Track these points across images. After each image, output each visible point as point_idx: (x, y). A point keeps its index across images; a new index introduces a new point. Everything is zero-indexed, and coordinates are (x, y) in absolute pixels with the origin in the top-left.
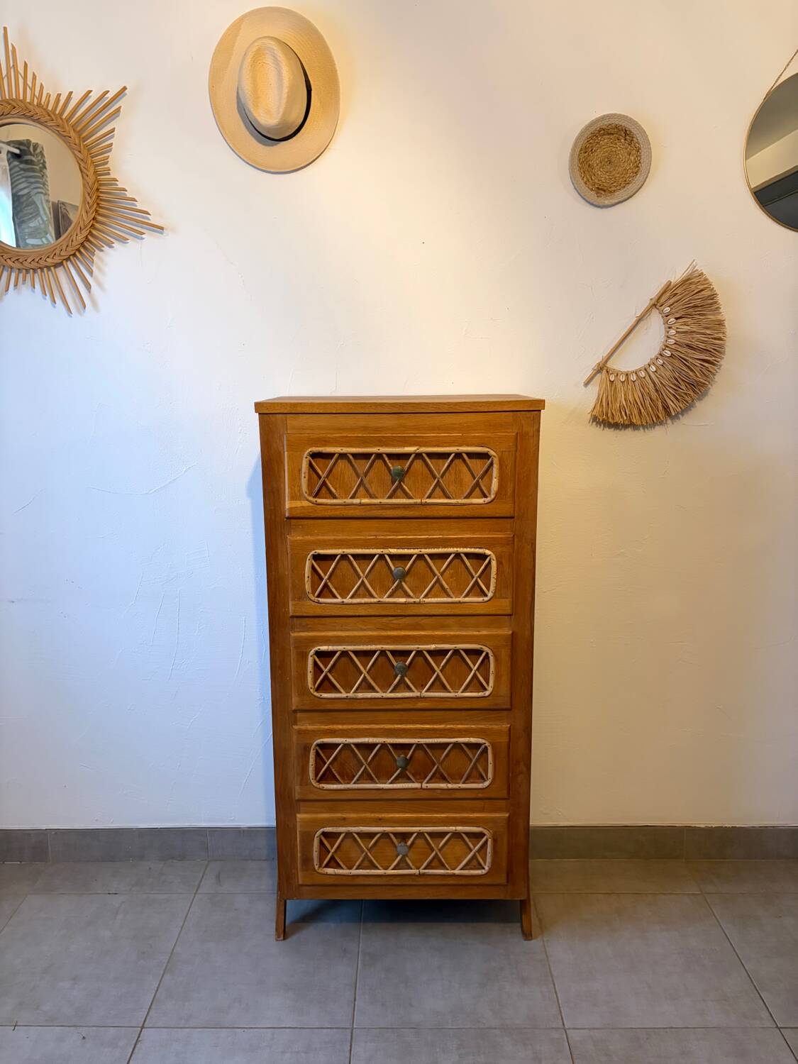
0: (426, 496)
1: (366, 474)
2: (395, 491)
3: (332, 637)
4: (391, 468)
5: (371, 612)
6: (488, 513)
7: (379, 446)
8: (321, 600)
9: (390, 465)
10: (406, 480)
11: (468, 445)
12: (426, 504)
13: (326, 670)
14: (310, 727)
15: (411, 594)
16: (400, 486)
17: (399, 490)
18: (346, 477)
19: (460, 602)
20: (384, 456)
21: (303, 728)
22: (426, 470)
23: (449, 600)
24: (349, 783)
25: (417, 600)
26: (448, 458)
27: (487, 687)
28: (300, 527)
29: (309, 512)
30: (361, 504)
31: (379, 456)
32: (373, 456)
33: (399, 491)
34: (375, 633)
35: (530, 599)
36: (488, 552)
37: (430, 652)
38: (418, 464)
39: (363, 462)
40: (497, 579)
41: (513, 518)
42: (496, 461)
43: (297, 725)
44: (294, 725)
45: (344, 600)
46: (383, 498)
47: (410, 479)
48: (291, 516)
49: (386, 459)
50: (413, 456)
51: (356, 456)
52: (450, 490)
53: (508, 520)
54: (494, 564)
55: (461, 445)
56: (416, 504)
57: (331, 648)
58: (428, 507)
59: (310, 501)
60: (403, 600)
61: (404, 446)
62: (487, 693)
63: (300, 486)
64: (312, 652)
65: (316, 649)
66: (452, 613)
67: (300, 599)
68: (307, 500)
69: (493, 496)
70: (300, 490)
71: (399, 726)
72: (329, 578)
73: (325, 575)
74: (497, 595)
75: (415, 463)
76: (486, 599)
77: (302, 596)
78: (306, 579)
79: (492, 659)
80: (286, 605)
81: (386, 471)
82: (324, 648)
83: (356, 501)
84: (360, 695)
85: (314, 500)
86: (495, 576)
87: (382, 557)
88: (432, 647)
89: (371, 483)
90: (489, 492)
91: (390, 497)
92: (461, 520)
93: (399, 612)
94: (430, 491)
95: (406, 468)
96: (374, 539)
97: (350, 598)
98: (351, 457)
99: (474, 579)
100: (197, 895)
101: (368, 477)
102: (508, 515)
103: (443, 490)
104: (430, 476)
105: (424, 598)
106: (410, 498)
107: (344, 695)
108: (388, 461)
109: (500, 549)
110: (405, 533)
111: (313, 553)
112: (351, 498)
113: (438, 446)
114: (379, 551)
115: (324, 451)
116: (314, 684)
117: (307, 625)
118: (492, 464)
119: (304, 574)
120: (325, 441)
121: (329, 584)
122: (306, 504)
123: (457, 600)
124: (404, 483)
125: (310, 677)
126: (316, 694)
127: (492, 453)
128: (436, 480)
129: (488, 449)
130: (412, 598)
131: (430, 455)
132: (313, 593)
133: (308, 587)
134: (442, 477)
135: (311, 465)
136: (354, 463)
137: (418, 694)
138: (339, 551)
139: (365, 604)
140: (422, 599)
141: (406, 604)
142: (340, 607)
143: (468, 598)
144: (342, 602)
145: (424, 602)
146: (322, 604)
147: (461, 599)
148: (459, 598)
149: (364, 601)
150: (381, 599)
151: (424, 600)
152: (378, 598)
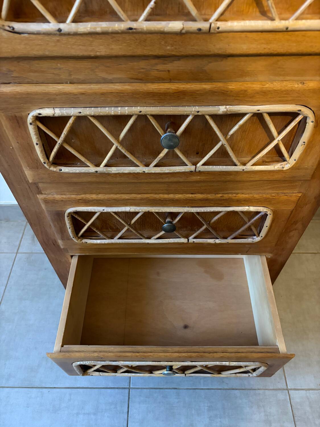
3: (57, 95)
5: (116, 49)
13: (60, 141)
14: (58, 197)
15: (194, 13)
19: (287, 30)
21: (50, 197)
23: (267, 24)
24: (112, 238)
25: (204, 26)
27: (288, 159)
34: (127, 87)
37: (214, 117)
43: (42, 194)
44: (38, 194)
45: (62, 26)
57: (58, 112)
60: (176, 25)
62: (287, 166)
64: (30, 119)
65: (35, 113)
66: (266, 51)
71: (166, 196)
79: (310, 126)
82: (47, 112)
84: (114, 170)
88: (222, 109)
93: (169, 49)
100: (18, 254)
107: (92, 169)
116: (48, 158)
117: (10, 71)
123: (283, 24)
125: (38, 150)
126: (53, 169)
130: (194, 20)
137: (193, 168)
139: (104, 33)
140: (214, 24)
141: (184, 34)
142: (58, 41)
143: (304, 21)
144: (60, 30)
145: (218, 28)
146: (23, 35)
147: (291, 23)
148: (287, 22)
149: (101, 28)
150: (133, 22)
151: (219, 24)
152: (127, 21)
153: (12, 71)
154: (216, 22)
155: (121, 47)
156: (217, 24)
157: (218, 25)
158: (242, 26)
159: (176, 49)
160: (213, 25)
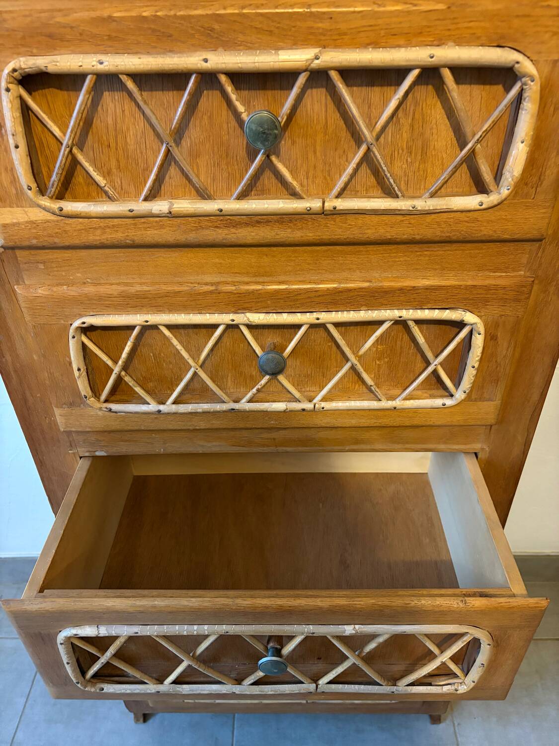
0: (336, 191)
1: (179, 133)
2: (256, 177)
4: (245, 116)
5: (216, 423)
6: (486, 231)
7: (204, 47)
8: (115, 407)
9: (241, 108)
10: (285, 145)
11: (460, 42)
12: (335, 213)
15: (297, 394)
16: (267, 164)
17: (268, 174)
18: (131, 140)
20: (223, 79)
22: (334, 116)
23: (374, 404)
25: (309, 406)
26: (399, 83)
28: (41, 266)
29: (50, 236)
30: (171, 215)
31: (208, 79)
32: (193, 77)
33: (267, 178)
35: (535, 397)
36: (469, 318)
38: (318, 99)
39: (168, 96)
40: (478, 370)
41: (540, 240)
42: (533, 90)
45: (161, 407)
46: (225, 196)
47: (293, 143)
48: (11, 244)
49: (229, 89)
50: (301, 80)
51: (144, 79)
52: (398, 171)
53: (527, 246)
54: (478, 341)
55: (440, 42)
56: (309, 212)
58: (338, 219)
59: (45, 209)
61: (278, 49)
63: (11, 170)
67: (71, 405)
68: (39, 206)
69: (505, 192)
70: (15, 180)
72: (125, 368)
73: (116, 362)
74: (473, 397)
75: (307, 100)
76: (449, 402)
77: (76, 401)
78: (76, 373)
80: (49, 414)
81: (233, 123)
83: (160, 206)
85: (55, 205)
86: (476, 365)
87: (232, 327)
89: (194, 155)
90: (498, 176)
91: (243, 196)
92: (416, 248)
94: (344, 178)
95: (283, 119)
96: (211, 292)
97: (175, 402)
98: (130, 84)
99: (430, 369)
101: (186, 143)
102: (535, 234)
103: (376, 172)
104: (344, 134)
105: (322, 400)
106: (295, 195)
108: (233, 97)
109: (494, 310)
110: (282, 278)
111: (77, 323)
112: (146, 199)
113: (375, 44)
114: (225, 318)
115: (51, 69)
118: (520, 98)
119: (70, 363)
120: (50, 36)
121: (127, 379)
122: (36, 215)
123: (390, 404)
124: (278, 156)
127: (527, 66)
128: (364, 148)
129: (516, 56)
130: (297, 401)
131: (351, 74)
132: (96, 393)
133: (83, 386)
134: (378, 138)
135: (25, 111)
136: (141, 103)
138: (137, 319)
139: (205, 413)
140: (318, 404)
141: (287, 412)
142: (156, 418)
143: (412, 401)
144: (159, 411)
145: (323, 408)
146: (119, 414)
147: (398, 403)
148: (394, 402)
149: (202, 409)
150: (235, 404)
151: (323, 404)
152: (229, 402)
153: (100, 441)
154: (320, 402)
155: (222, 422)
156: (321, 404)
157: (322, 406)
158: (347, 406)
159: (280, 423)
160: (317, 406)
